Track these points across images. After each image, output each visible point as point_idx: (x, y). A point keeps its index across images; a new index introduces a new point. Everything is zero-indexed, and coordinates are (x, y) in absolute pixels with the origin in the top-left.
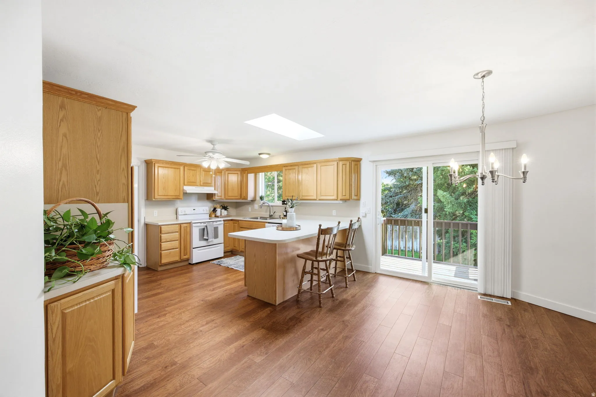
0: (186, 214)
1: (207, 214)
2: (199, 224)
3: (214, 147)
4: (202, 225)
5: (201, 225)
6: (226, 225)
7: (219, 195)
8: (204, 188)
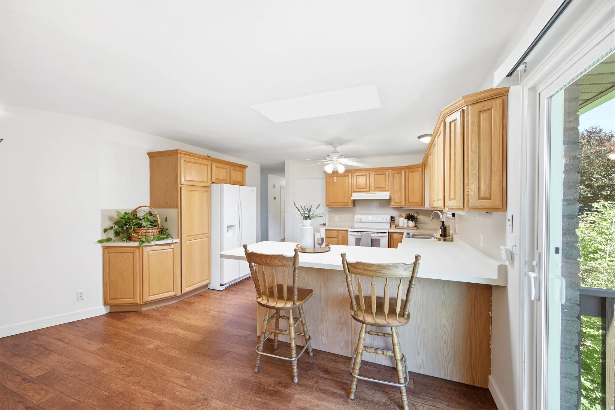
0: (362, 222)
1: (387, 223)
2: (355, 233)
3: (335, 149)
4: (360, 234)
5: (358, 234)
6: (397, 239)
7: (397, 200)
8: (376, 194)
